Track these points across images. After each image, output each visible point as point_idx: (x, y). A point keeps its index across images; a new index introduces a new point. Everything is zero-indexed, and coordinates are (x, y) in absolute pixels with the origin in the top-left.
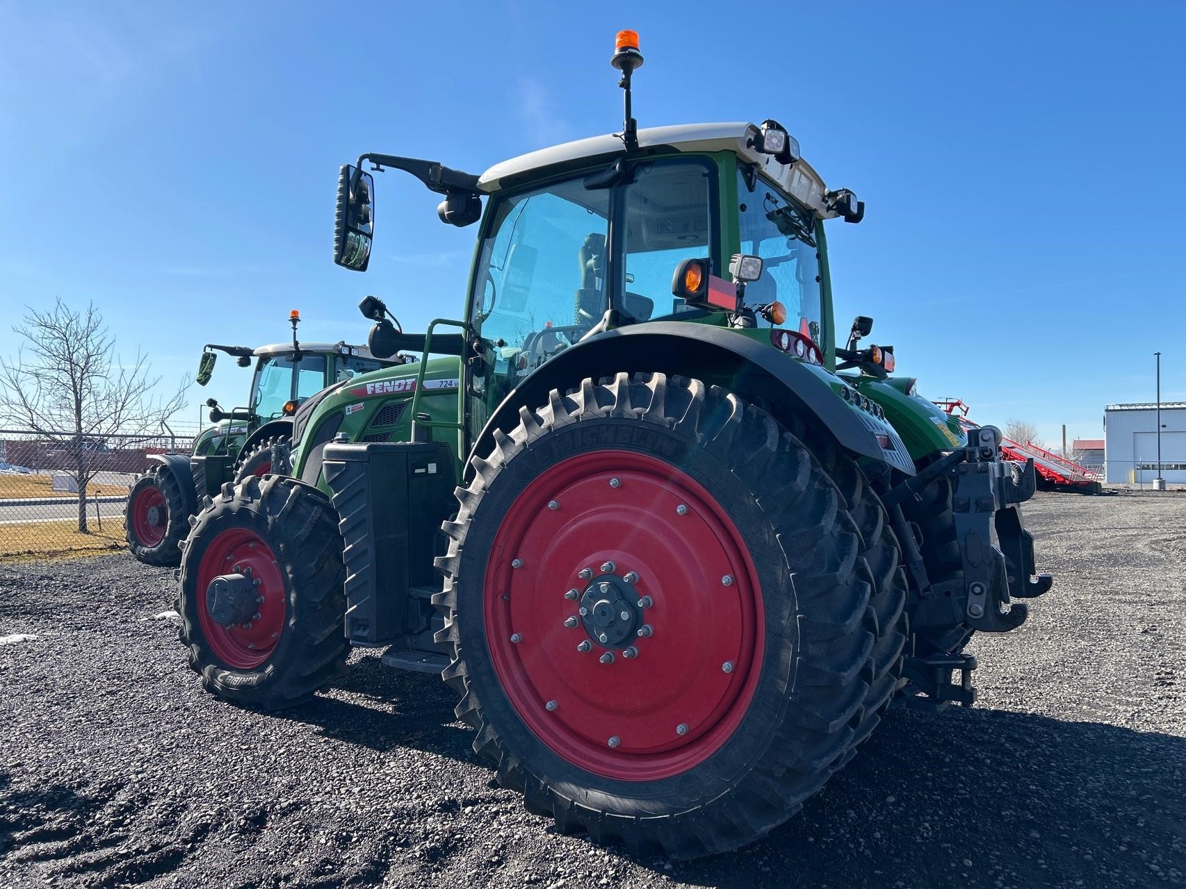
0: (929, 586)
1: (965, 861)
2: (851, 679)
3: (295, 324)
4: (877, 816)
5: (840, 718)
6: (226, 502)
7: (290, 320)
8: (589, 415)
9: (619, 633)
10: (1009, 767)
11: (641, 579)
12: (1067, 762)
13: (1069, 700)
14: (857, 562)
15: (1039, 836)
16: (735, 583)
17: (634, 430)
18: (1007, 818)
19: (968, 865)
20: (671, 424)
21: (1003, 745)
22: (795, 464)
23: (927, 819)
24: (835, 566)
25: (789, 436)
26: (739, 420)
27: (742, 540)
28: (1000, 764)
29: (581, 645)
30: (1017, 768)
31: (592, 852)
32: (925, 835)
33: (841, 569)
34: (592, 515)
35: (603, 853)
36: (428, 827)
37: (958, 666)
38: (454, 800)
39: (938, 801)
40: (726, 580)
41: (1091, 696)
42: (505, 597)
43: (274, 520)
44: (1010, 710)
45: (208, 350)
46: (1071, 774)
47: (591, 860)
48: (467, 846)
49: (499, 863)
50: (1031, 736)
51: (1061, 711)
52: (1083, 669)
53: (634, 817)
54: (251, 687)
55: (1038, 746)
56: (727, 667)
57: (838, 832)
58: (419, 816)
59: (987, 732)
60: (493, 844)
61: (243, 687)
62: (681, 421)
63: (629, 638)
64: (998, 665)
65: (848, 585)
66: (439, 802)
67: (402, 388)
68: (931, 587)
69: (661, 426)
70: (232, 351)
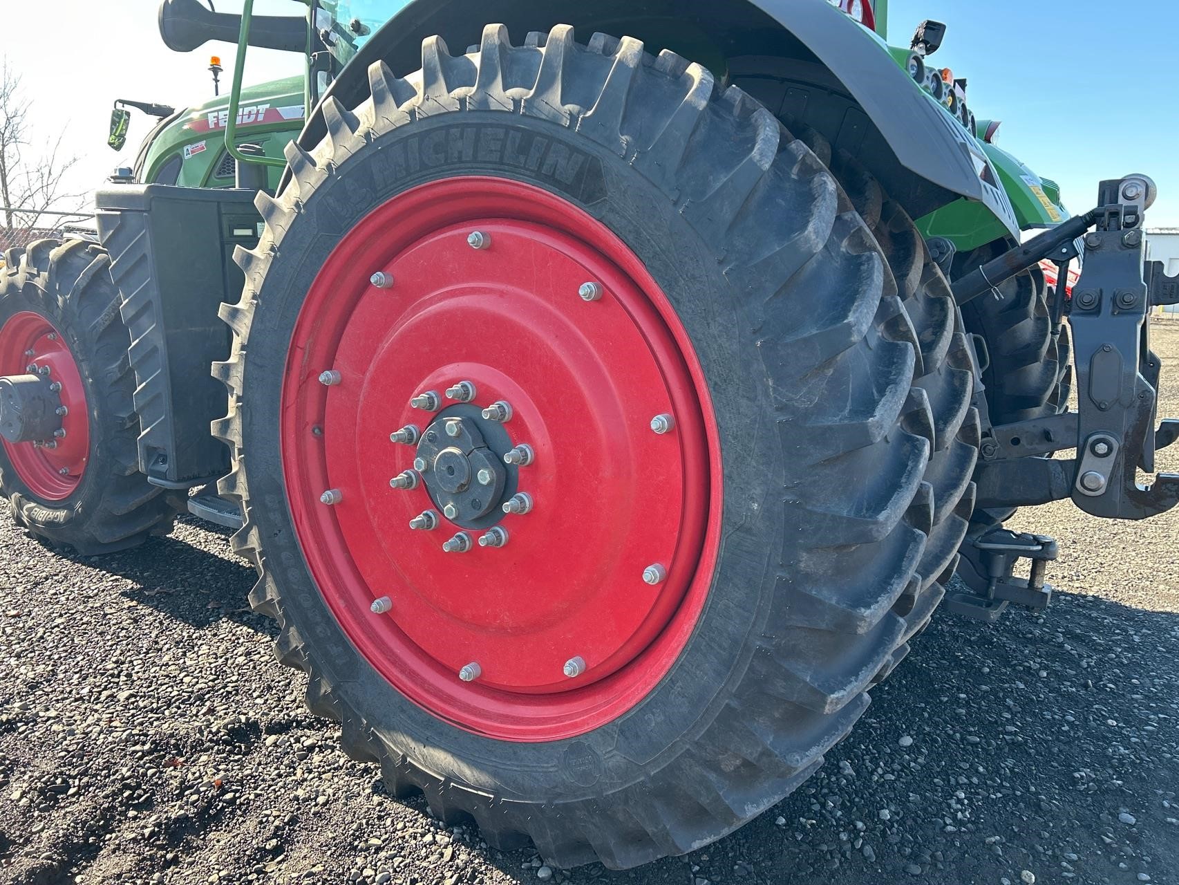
0: (990, 430)
1: (1025, 872)
2: (875, 621)
3: (216, 74)
4: (886, 772)
5: (848, 688)
6: (10, 275)
7: (209, 69)
8: (430, 108)
9: (475, 505)
10: (1073, 685)
11: (516, 416)
12: (1154, 677)
13: (1140, 576)
14: (910, 398)
15: (1133, 820)
16: (675, 430)
17: (507, 133)
18: (1083, 784)
19: (1027, 880)
20: (573, 118)
21: (1061, 646)
22: (806, 200)
23: (961, 782)
24: (868, 407)
25: (798, 147)
26: (702, 104)
27: (691, 351)
28: (1061, 678)
29: (417, 519)
30: (1086, 686)
31: (428, 838)
32: (960, 815)
33: (878, 413)
34: (440, 300)
35: (447, 839)
36: (190, 776)
37: (1026, 554)
38: (256, 723)
39: (975, 745)
40: (659, 423)
41: (1166, 569)
42: (316, 431)
43: (65, 301)
44: (1065, 589)
45: (119, 106)
46: (1162, 700)
47: (423, 852)
48: (240, 813)
49: (277, 851)
50: (1096, 631)
51: (1131, 593)
52: (1149, 530)
53: (492, 796)
54: (58, 524)
55: (1111, 650)
56: (652, 574)
57: (823, 805)
58: (191, 750)
59: (1037, 623)
60: (277, 815)
61: (50, 524)
62: (590, 113)
63: (492, 515)
64: (1042, 521)
65: (887, 442)
66: (229, 726)
67: (253, 117)
68: (993, 431)
69: (554, 122)
70: (147, 109)
